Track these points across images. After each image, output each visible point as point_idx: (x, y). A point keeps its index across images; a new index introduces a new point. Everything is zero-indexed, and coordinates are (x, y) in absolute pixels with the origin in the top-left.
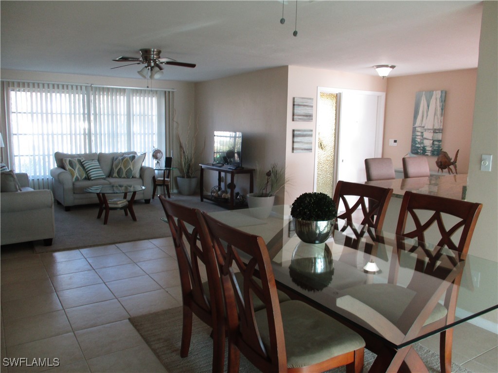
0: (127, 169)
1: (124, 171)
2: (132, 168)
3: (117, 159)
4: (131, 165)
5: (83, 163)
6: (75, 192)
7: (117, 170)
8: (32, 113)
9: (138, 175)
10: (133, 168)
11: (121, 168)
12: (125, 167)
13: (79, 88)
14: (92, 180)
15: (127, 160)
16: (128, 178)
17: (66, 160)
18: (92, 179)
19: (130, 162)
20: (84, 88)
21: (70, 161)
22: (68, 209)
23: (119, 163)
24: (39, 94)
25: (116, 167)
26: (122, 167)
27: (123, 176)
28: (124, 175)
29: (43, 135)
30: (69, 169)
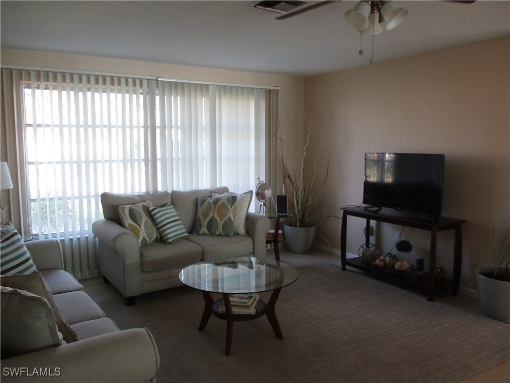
0: (225, 219)
1: (220, 223)
2: (232, 219)
3: (204, 201)
4: (231, 213)
5: (153, 213)
6: (144, 270)
7: (206, 222)
8: (61, 126)
9: (242, 230)
10: (234, 217)
11: (213, 217)
12: (221, 217)
13: (138, 82)
14: (170, 243)
15: (223, 204)
16: (227, 235)
17: (123, 209)
18: (170, 240)
19: (229, 207)
20: (145, 83)
21: (130, 210)
22: (131, 301)
23: (209, 208)
24: (72, 93)
25: (205, 217)
26: (216, 216)
27: (217, 233)
28: (220, 230)
29: (79, 162)
30: (129, 224)
